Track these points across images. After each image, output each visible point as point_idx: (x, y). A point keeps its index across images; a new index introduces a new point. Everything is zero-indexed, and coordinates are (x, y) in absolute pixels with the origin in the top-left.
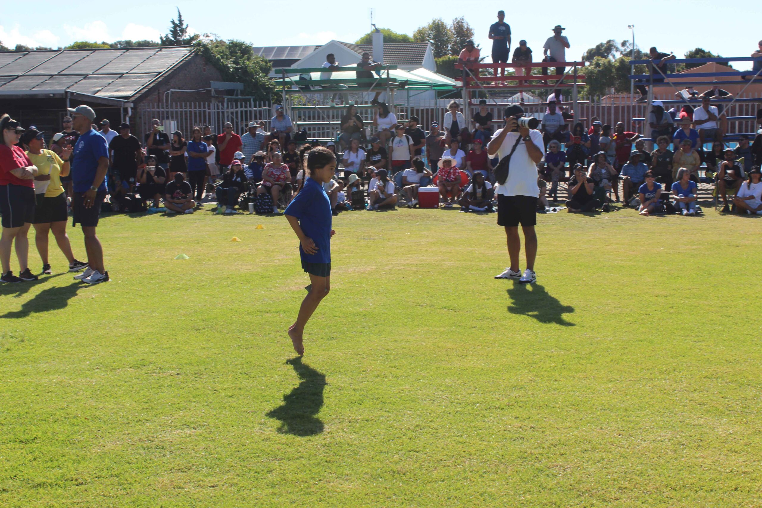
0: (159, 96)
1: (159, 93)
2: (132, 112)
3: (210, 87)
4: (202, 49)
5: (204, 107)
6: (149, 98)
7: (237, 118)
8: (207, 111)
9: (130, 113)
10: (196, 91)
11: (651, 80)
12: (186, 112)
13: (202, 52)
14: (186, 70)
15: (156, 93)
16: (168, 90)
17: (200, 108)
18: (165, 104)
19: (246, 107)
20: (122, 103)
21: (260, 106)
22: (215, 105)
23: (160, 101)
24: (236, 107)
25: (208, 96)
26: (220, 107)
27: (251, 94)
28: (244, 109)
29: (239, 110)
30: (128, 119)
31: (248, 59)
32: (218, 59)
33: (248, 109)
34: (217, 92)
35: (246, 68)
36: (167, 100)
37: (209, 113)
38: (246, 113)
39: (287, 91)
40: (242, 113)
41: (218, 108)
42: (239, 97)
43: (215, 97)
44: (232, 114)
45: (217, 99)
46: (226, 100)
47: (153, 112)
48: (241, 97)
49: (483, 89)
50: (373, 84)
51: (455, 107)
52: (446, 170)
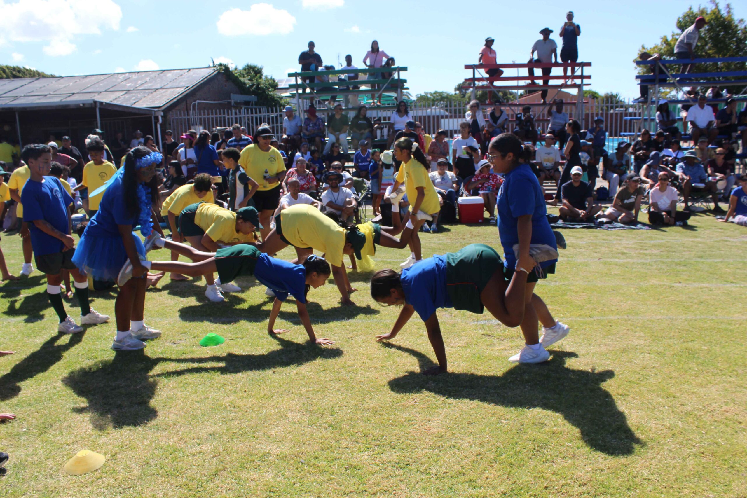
0: (187, 106)
1: (186, 104)
2: (162, 119)
4: (223, 68)
5: (224, 113)
6: (177, 108)
7: (252, 123)
8: (227, 117)
9: (160, 121)
10: (219, 102)
11: (657, 80)
12: (208, 119)
13: (224, 70)
14: (210, 84)
15: (184, 104)
16: (195, 101)
17: (220, 114)
18: (191, 112)
19: (260, 112)
20: (153, 112)
21: (272, 112)
22: (234, 111)
23: (187, 110)
24: (252, 113)
25: (228, 106)
26: (238, 113)
27: (263, 105)
28: (258, 115)
29: (254, 115)
30: (159, 126)
31: (260, 78)
32: (237, 77)
33: (262, 115)
34: (236, 103)
35: (258, 84)
36: (194, 109)
37: (228, 119)
38: (260, 118)
39: (300, 94)
40: (256, 118)
41: (236, 114)
42: (254, 107)
43: (234, 107)
44: (248, 120)
45: (236, 108)
46: (243, 108)
47: (181, 119)
48: (256, 107)
49: (493, 89)
50: (384, 85)
51: (475, 106)
52: (483, 176)
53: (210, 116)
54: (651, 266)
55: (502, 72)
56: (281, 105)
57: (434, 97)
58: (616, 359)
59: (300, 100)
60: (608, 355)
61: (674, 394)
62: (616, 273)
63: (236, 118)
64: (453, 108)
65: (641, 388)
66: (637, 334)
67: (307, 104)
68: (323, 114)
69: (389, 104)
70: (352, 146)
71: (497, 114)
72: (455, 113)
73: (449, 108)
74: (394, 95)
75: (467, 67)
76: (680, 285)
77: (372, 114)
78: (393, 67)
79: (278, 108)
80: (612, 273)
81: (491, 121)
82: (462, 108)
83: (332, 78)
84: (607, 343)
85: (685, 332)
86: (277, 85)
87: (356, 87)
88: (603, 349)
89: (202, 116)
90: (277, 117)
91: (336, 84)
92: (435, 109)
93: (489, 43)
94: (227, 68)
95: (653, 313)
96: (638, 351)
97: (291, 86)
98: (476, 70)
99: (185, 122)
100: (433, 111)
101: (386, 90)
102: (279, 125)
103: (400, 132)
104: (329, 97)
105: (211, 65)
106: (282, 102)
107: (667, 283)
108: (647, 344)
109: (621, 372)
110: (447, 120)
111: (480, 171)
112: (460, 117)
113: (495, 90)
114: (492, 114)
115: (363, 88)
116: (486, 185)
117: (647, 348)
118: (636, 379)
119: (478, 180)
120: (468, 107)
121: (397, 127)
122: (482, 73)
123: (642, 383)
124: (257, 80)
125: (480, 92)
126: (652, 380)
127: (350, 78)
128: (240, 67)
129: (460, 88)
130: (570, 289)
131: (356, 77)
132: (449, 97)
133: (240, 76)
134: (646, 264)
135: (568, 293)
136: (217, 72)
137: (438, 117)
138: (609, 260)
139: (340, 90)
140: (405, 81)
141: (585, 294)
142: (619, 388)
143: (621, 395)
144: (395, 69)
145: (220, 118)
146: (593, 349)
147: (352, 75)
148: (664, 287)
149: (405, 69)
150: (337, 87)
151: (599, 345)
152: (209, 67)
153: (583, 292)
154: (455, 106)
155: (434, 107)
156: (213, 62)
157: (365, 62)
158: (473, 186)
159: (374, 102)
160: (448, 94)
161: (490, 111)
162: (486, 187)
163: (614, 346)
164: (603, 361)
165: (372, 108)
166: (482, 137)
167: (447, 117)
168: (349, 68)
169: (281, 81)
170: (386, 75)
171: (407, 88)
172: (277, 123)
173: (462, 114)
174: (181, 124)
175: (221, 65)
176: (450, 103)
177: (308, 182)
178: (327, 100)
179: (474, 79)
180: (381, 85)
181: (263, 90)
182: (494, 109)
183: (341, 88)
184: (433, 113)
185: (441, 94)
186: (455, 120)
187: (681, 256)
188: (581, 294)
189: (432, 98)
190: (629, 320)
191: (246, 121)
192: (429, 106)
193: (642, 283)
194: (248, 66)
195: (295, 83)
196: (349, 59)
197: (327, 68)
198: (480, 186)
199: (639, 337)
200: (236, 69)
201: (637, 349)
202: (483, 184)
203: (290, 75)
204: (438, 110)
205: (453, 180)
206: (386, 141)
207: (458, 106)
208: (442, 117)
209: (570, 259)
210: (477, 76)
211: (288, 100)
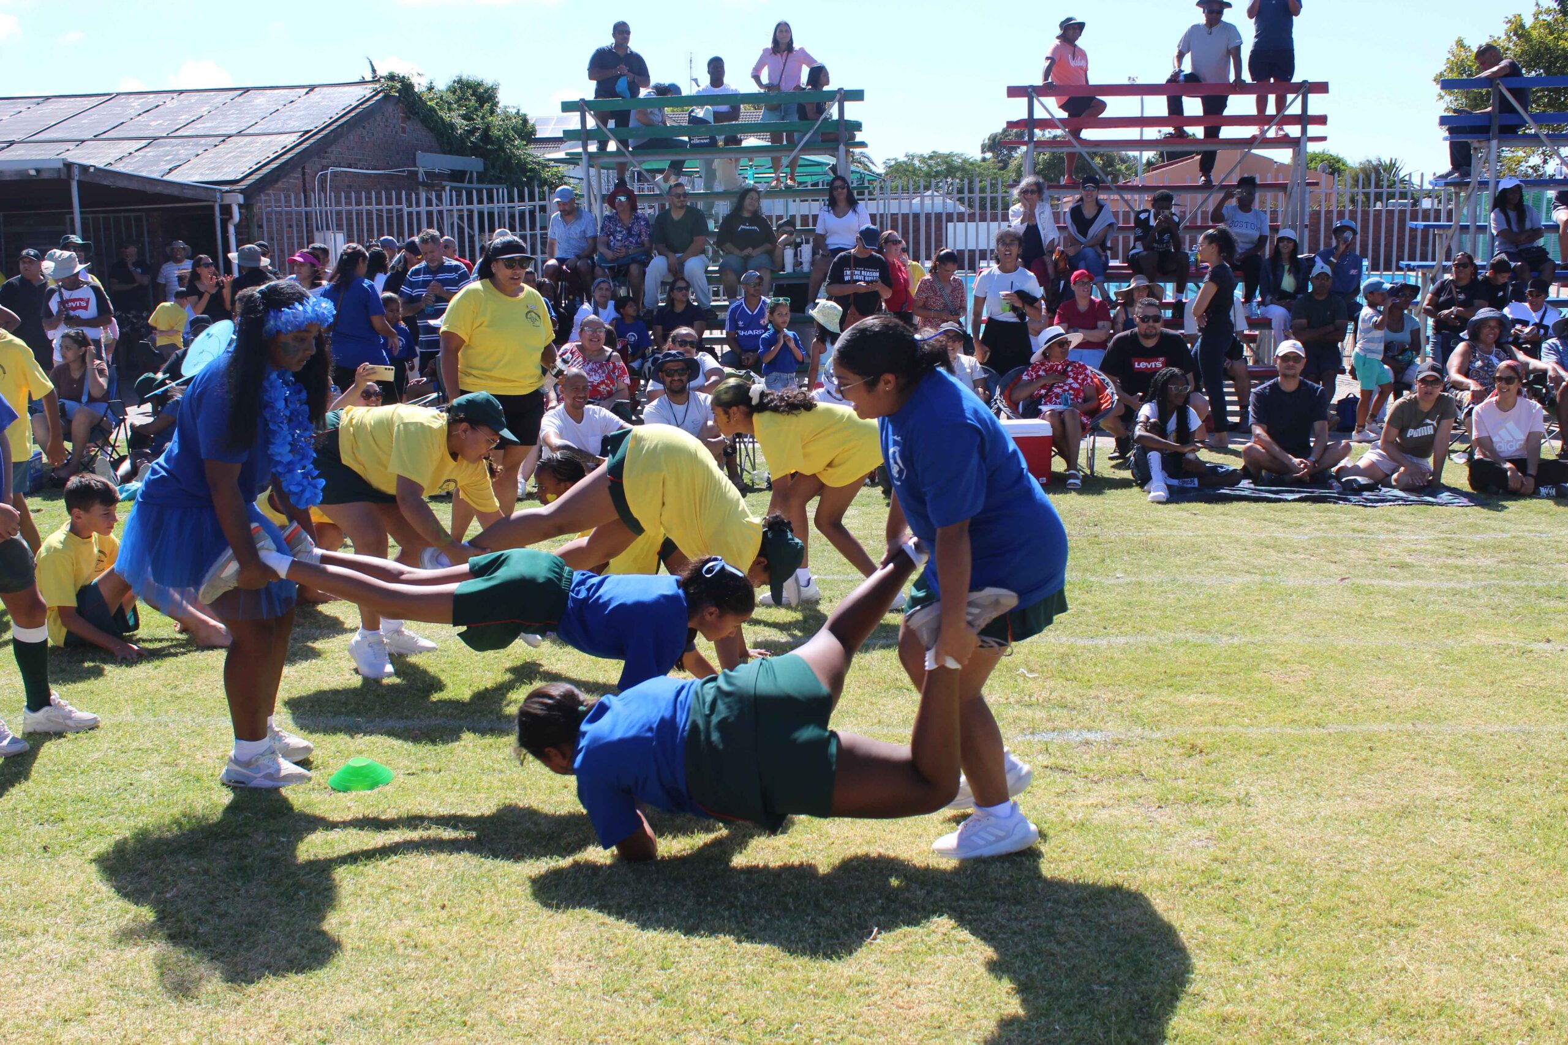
0: (304, 181)
1: (304, 174)
3: (415, 166)
4: (399, 85)
5: (399, 202)
6: (280, 184)
7: (471, 227)
8: (406, 210)
9: (236, 217)
10: (387, 172)
11: (1495, 128)
12: (359, 214)
13: (399, 90)
14: (364, 127)
15: (298, 174)
16: (324, 168)
17: (389, 203)
18: (314, 197)
19: (491, 200)
20: (218, 195)
21: (521, 199)
22: (423, 196)
23: (305, 191)
24: (470, 201)
25: (411, 183)
26: (434, 201)
27: (498, 180)
28: (486, 207)
29: (476, 207)
30: (231, 229)
31: (492, 112)
32: (432, 109)
33: (495, 206)
34: (428, 174)
35: (487, 128)
36: (323, 188)
37: (410, 214)
38: (491, 215)
39: (591, 156)
40: (481, 214)
41: (429, 202)
42: (475, 185)
43: (424, 184)
44: (461, 218)
45: (429, 187)
46: (448, 188)
47: (289, 213)
48: (481, 186)
49: (1078, 148)
50: (805, 135)
51: (1032, 192)
52: (1052, 367)
53: (364, 207)
54: (1475, 597)
55: (1103, 106)
56: (543, 182)
57: (929, 166)
58: (1384, 833)
59: (592, 171)
60: (1363, 822)
61: (1533, 925)
62: (1385, 614)
63: (429, 214)
64: (977, 195)
65: (1449, 908)
66: (1439, 771)
67: (608, 180)
68: (651, 207)
69: (816, 184)
70: (721, 288)
71: (1088, 212)
72: (983, 207)
73: (966, 195)
74: (829, 160)
75: (1014, 92)
76: (1547, 646)
77: (773, 208)
78: (826, 88)
79: (537, 190)
80: (1375, 615)
81: (1072, 229)
82: (999, 195)
83: (674, 117)
84: (1362, 792)
85: (1561, 767)
86: (533, 131)
87: (733, 140)
88: (1352, 806)
89: (344, 208)
90: (532, 213)
91: (681, 130)
92: (932, 196)
93: (1071, 30)
94: (407, 87)
95: (1479, 718)
96: (1439, 812)
97: (569, 135)
98: (1035, 101)
99: (299, 221)
100: (927, 201)
101: (809, 148)
102: (538, 232)
103: (842, 254)
104: (665, 165)
105: (369, 78)
106: (546, 174)
107: (1516, 642)
108: (1464, 797)
109: (1396, 868)
110: (961, 226)
111: (1044, 353)
112: (994, 219)
113: (1084, 151)
114: (1076, 212)
115: (750, 141)
116: (1058, 390)
117: (1464, 806)
118: (1434, 884)
119: (1038, 376)
120: (1015, 192)
121: (833, 242)
122: (1050, 107)
123: (1452, 895)
124: (483, 118)
125: (1044, 156)
126: (1475, 888)
127: (717, 116)
128: (441, 85)
129: (995, 144)
130: (1268, 655)
131: (734, 113)
132: (967, 166)
133: (441, 109)
134: (1461, 593)
135: (1263, 666)
136: (381, 95)
137: (939, 216)
138: (1366, 582)
139: (693, 146)
140: (858, 126)
141: (1304, 667)
142: (1391, 906)
143: (1396, 925)
144: (832, 95)
145: (389, 211)
146: (1325, 808)
147: (724, 108)
148: (1508, 652)
149: (857, 95)
150: (686, 139)
151: (1341, 797)
152: (363, 82)
153: (1300, 663)
154: (983, 190)
155: (929, 193)
156: (374, 71)
157: (756, 78)
158: (1022, 394)
159: (778, 179)
160: (965, 161)
161: (1071, 205)
162: (1057, 396)
163: (1379, 799)
164: (1351, 838)
165: (772, 193)
166: (1050, 270)
167: (961, 218)
168: (717, 91)
169: (545, 121)
170: (810, 110)
171: (863, 144)
172: (533, 228)
173: (1000, 212)
174: (290, 226)
175: (392, 77)
176: (971, 182)
177: (608, 377)
178: (661, 171)
179: (1031, 123)
180: (796, 135)
181: (500, 144)
182: (1081, 199)
183: (696, 141)
184: (928, 208)
185: (947, 159)
186: (983, 225)
187: (1550, 573)
188: (1296, 667)
189: (925, 168)
190: (1419, 734)
191: (456, 220)
192: (916, 190)
193: (1450, 642)
194: (460, 81)
195: (579, 127)
196: (716, 67)
197: (662, 90)
198: (1043, 392)
199: (1444, 779)
200: (431, 89)
201: (1437, 807)
202: (1050, 388)
203: (567, 107)
204: (938, 201)
205: (977, 377)
206: (807, 276)
207: (988, 190)
208: (950, 218)
209: (1269, 579)
210: (1039, 114)
211: (563, 168)
